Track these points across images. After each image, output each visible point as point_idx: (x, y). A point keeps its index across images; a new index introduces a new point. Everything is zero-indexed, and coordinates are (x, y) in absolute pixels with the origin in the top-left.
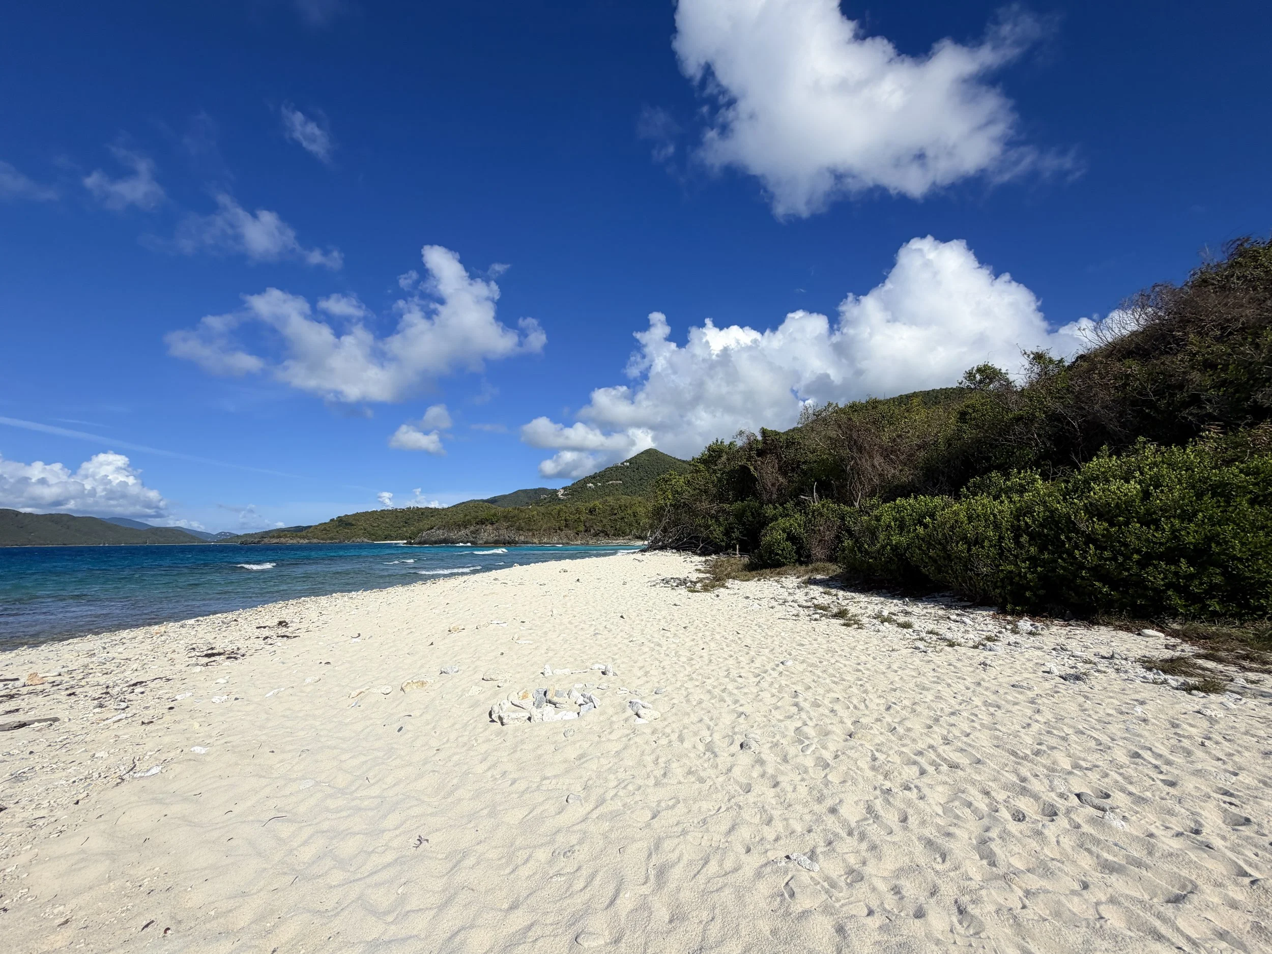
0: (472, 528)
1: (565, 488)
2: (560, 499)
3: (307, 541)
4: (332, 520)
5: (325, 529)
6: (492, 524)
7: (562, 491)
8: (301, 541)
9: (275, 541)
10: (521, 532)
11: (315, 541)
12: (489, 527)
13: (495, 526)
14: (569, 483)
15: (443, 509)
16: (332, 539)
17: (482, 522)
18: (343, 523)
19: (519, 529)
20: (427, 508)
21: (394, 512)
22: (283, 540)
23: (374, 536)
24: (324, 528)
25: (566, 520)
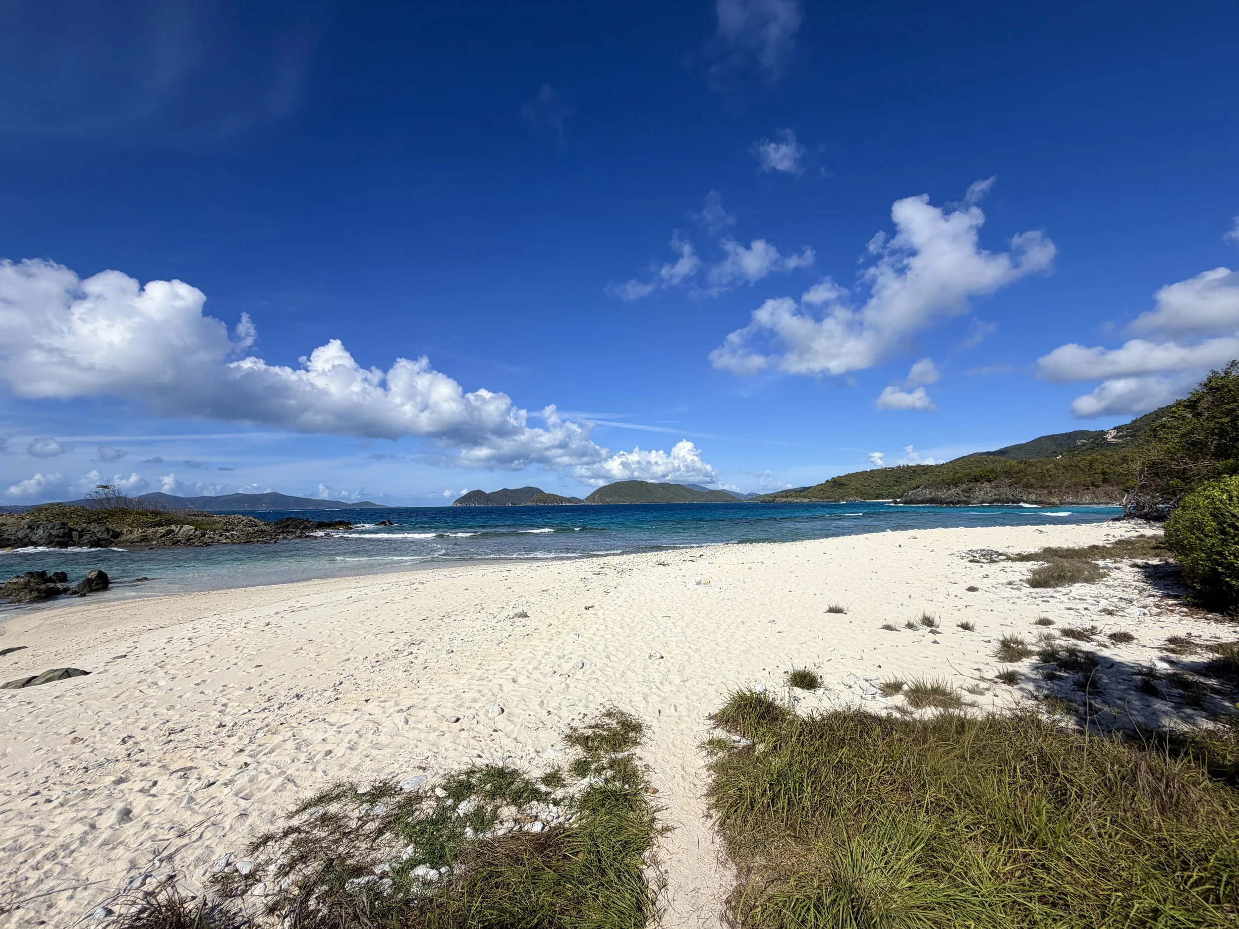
0: (964, 486)
1: (1118, 429)
2: (1110, 444)
3: (808, 500)
4: (827, 481)
5: (822, 490)
6: (990, 481)
7: (1114, 433)
8: (804, 500)
9: (784, 500)
10: (1031, 490)
11: (814, 500)
12: (986, 485)
13: (993, 484)
14: (1127, 420)
15: (937, 466)
16: (828, 498)
17: (976, 480)
18: (837, 483)
19: (1028, 486)
20: (919, 466)
21: (884, 472)
22: (790, 499)
23: (865, 495)
24: (821, 488)
25: (1104, 473)
